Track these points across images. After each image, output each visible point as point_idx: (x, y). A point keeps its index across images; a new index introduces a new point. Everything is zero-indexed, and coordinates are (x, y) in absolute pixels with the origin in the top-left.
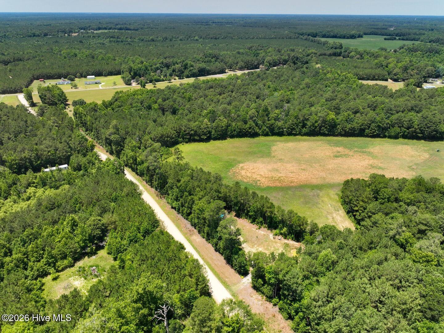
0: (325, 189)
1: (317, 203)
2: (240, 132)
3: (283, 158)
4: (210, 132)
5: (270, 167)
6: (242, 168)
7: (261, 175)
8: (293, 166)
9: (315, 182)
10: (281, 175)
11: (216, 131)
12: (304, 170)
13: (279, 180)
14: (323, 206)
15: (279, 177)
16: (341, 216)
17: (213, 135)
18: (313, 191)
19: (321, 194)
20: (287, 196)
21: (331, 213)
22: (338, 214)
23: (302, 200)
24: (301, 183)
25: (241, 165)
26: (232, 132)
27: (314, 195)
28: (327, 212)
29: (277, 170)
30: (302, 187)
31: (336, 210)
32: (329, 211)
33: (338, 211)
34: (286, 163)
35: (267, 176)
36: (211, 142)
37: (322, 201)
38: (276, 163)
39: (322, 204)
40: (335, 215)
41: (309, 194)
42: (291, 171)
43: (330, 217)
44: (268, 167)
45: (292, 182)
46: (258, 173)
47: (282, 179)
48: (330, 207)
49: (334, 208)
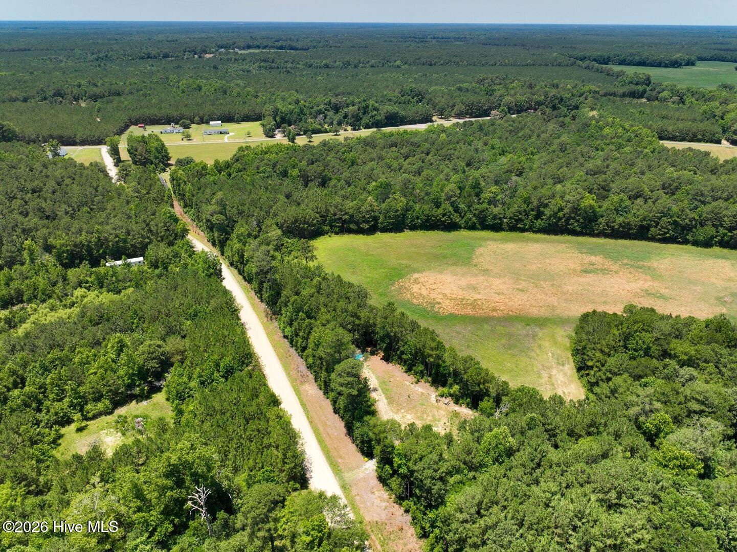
0: (550, 325)
1: (528, 349)
2: (427, 220)
3: (490, 268)
4: (375, 219)
5: (463, 282)
6: (416, 281)
7: (445, 295)
8: (504, 283)
9: (535, 312)
10: (479, 297)
11: (385, 217)
12: (522, 290)
13: (474, 305)
14: (538, 355)
15: (475, 300)
16: (565, 374)
17: (381, 223)
18: (529, 327)
19: (540, 334)
20: (480, 333)
21: (550, 368)
22: (562, 370)
23: (503, 341)
24: (510, 313)
25: (416, 275)
26: (413, 220)
27: (527, 335)
28: (543, 366)
29: (475, 288)
30: (509, 320)
31: (559, 363)
32: (546, 364)
33: (563, 365)
34: (493, 277)
35: (454, 296)
36: (376, 235)
37: (540, 346)
38: (476, 275)
39: (538, 351)
40: (554, 372)
41: (520, 332)
42: (498, 291)
43: (545, 374)
44: (460, 282)
45: (494, 310)
46: (440, 291)
47: (479, 303)
48: (551, 358)
49: (558, 360)
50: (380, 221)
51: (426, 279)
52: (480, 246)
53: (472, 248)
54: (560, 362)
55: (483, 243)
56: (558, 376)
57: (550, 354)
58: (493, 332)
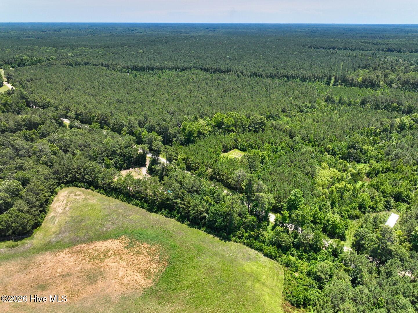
48: (57, 219)
49: (54, 219)
56: (60, 210)
57: (56, 222)
58: (89, 230)
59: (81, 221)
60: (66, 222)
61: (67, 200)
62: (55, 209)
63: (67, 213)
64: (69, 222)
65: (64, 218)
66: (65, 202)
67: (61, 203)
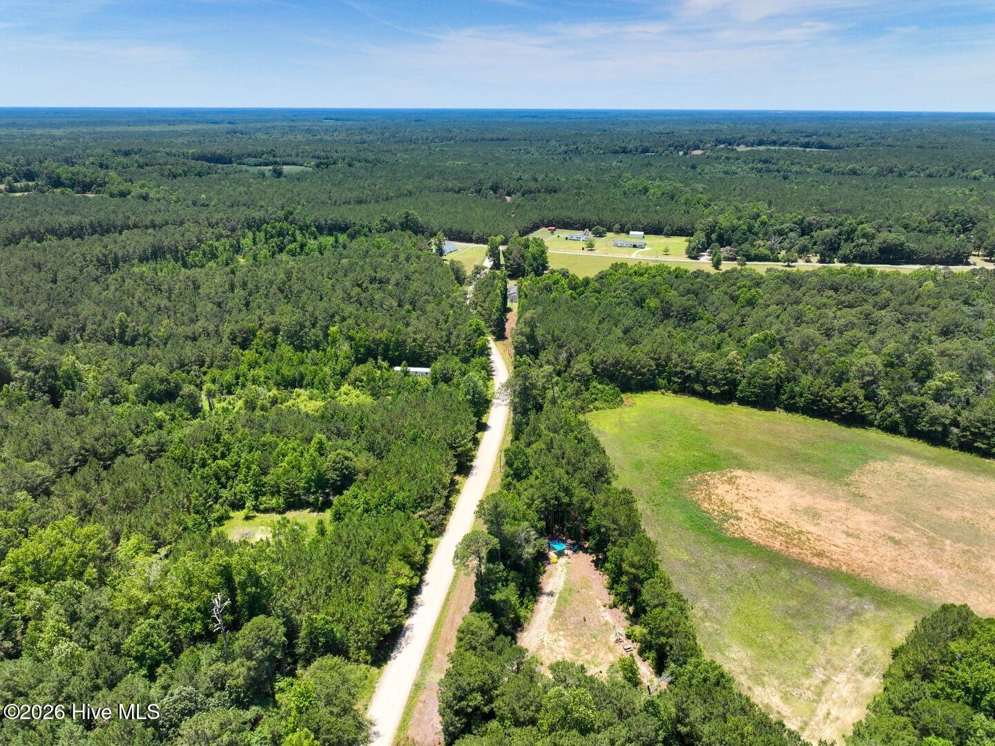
0: (900, 609)
1: (826, 628)
2: (814, 402)
3: (872, 494)
4: (734, 384)
5: (805, 501)
6: (731, 481)
7: (757, 510)
8: (875, 523)
9: (890, 581)
10: (811, 528)
11: (749, 384)
12: (897, 543)
13: (794, 537)
14: (834, 643)
15: (801, 532)
16: (857, 690)
17: (741, 391)
18: (857, 598)
19: (869, 615)
20: (765, 578)
21: (839, 669)
22: (857, 681)
23: (793, 603)
24: (844, 568)
25: (739, 473)
26: (793, 397)
27: (843, 609)
28: (829, 661)
29: (815, 515)
30: (832, 576)
31: (861, 669)
32: (836, 662)
33: (867, 675)
34: (864, 509)
35: (769, 517)
36: (730, 406)
37: (850, 632)
38: (837, 498)
39: (839, 639)
40: (842, 677)
41: (835, 600)
42: (851, 532)
43: (819, 675)
44: (797, 500)
45: (820, 554)
46: (755, 502)
47: (803, 538)
48: (854, 656)
49: (864, 663)
50: (739, 388)
51: (750, 481)
52: (882, 460)
53: (864, 458)
54: (866, 669)
55: (892, 457)
56: (842, 686)
57: (858, 650)
58: (788, 584)
59: (797, 614)
60: (832, 633)
61: (813, 712)
62: (856, 702)
63: (822, 660)
64: (825, 629)
65: (836, 647)
66: (821, 711)
67: (834, 713)
